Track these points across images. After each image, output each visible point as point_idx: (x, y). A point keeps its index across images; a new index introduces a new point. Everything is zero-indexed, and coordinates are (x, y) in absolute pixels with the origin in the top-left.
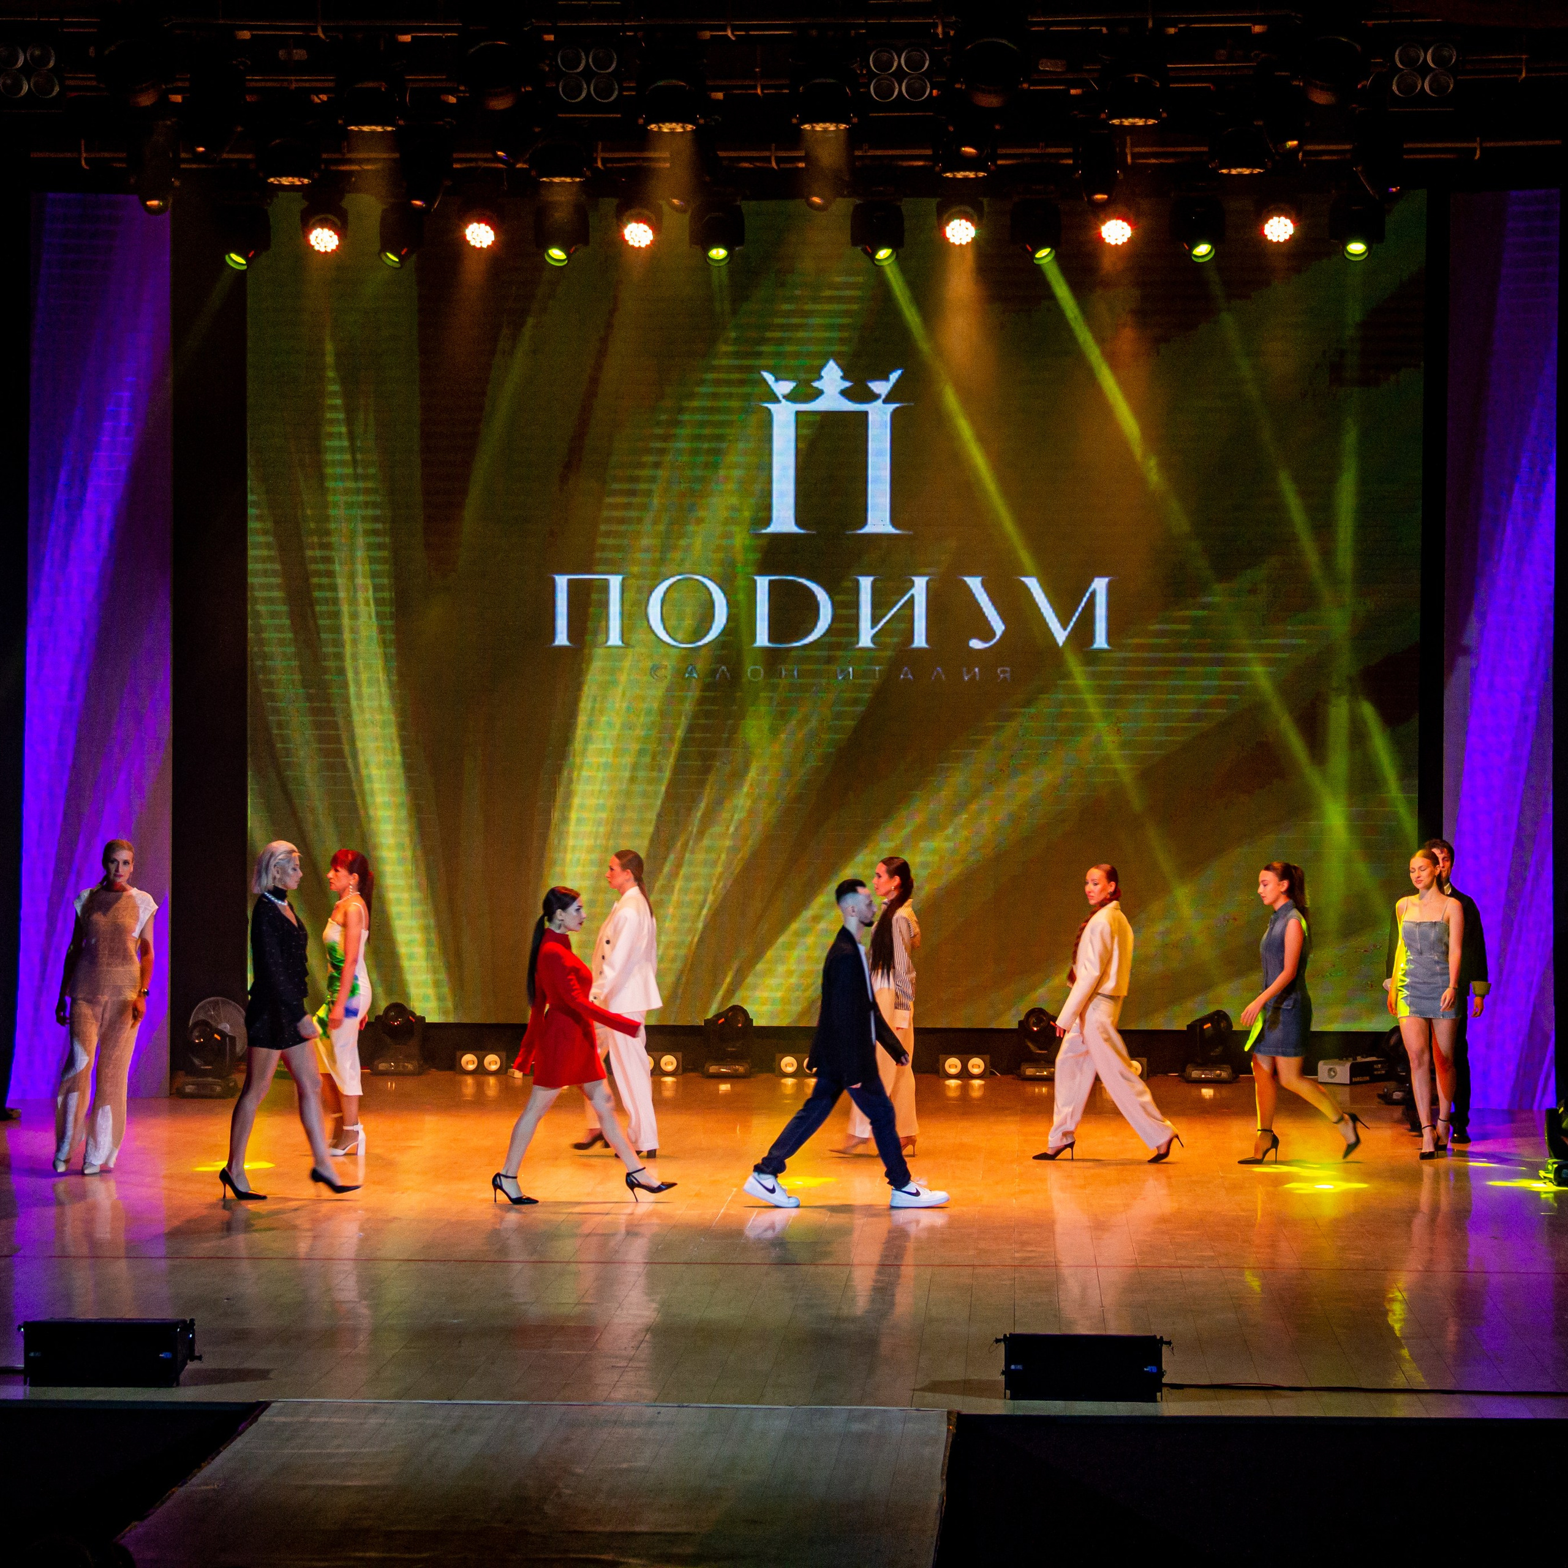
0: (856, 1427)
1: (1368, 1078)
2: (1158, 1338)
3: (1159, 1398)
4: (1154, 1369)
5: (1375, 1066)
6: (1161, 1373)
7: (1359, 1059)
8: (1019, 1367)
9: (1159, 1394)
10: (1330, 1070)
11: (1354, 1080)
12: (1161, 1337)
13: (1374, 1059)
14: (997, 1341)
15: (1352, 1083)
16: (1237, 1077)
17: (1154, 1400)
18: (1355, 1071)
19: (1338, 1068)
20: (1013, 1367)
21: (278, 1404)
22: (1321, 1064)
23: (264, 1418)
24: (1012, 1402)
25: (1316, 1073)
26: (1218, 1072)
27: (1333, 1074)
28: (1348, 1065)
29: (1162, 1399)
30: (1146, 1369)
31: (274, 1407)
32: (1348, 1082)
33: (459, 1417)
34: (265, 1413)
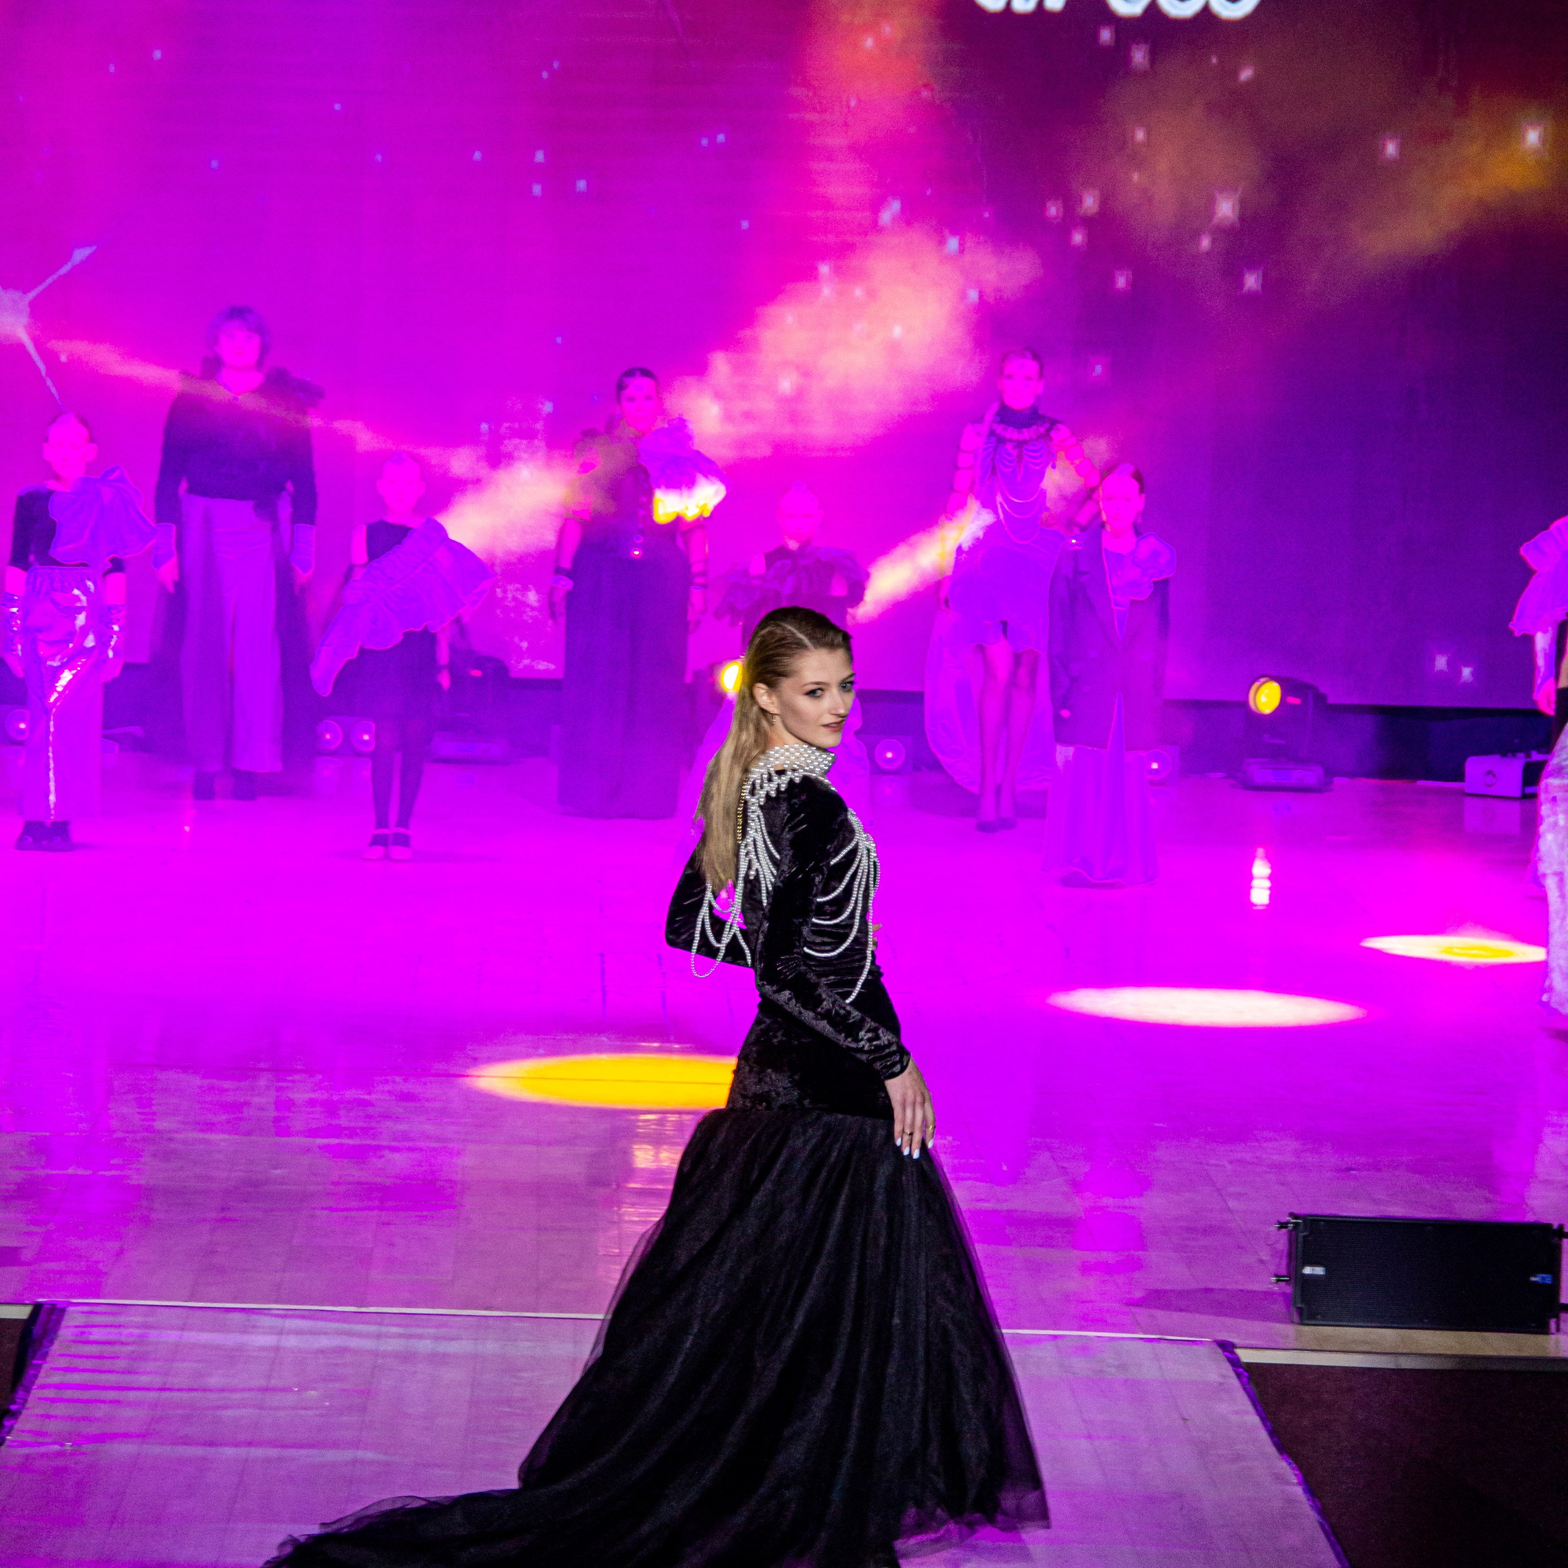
0: (1081, 1365)
2: (1555, 1226)
3: (1554, 1328)
4: (1548, 1279)
6: (1554, 1288)
7: (1538, 756)
8: (1319, 1271)
9: (1553, 1324)
10: (1489, 773)
12: (1561, 1226)
14: (1283, 1225)
15: (1526, 796)
16: (1333, 781)
17: (1544, 1330)
19: (1502, 769)
20: (1308, 1270)
21: (80, 1308)
22: (1471, 762)
24: (1306, 1328)
25: (1459, 777)
26: (1301, 772)
27: (1493, 778)
28: (1520, 765)
29: (1558, 1330)
30: (1533, 1279)
31: (74, 1312)
32: (1518, 794)
33: (400, 1336)
34: (64, 1323)
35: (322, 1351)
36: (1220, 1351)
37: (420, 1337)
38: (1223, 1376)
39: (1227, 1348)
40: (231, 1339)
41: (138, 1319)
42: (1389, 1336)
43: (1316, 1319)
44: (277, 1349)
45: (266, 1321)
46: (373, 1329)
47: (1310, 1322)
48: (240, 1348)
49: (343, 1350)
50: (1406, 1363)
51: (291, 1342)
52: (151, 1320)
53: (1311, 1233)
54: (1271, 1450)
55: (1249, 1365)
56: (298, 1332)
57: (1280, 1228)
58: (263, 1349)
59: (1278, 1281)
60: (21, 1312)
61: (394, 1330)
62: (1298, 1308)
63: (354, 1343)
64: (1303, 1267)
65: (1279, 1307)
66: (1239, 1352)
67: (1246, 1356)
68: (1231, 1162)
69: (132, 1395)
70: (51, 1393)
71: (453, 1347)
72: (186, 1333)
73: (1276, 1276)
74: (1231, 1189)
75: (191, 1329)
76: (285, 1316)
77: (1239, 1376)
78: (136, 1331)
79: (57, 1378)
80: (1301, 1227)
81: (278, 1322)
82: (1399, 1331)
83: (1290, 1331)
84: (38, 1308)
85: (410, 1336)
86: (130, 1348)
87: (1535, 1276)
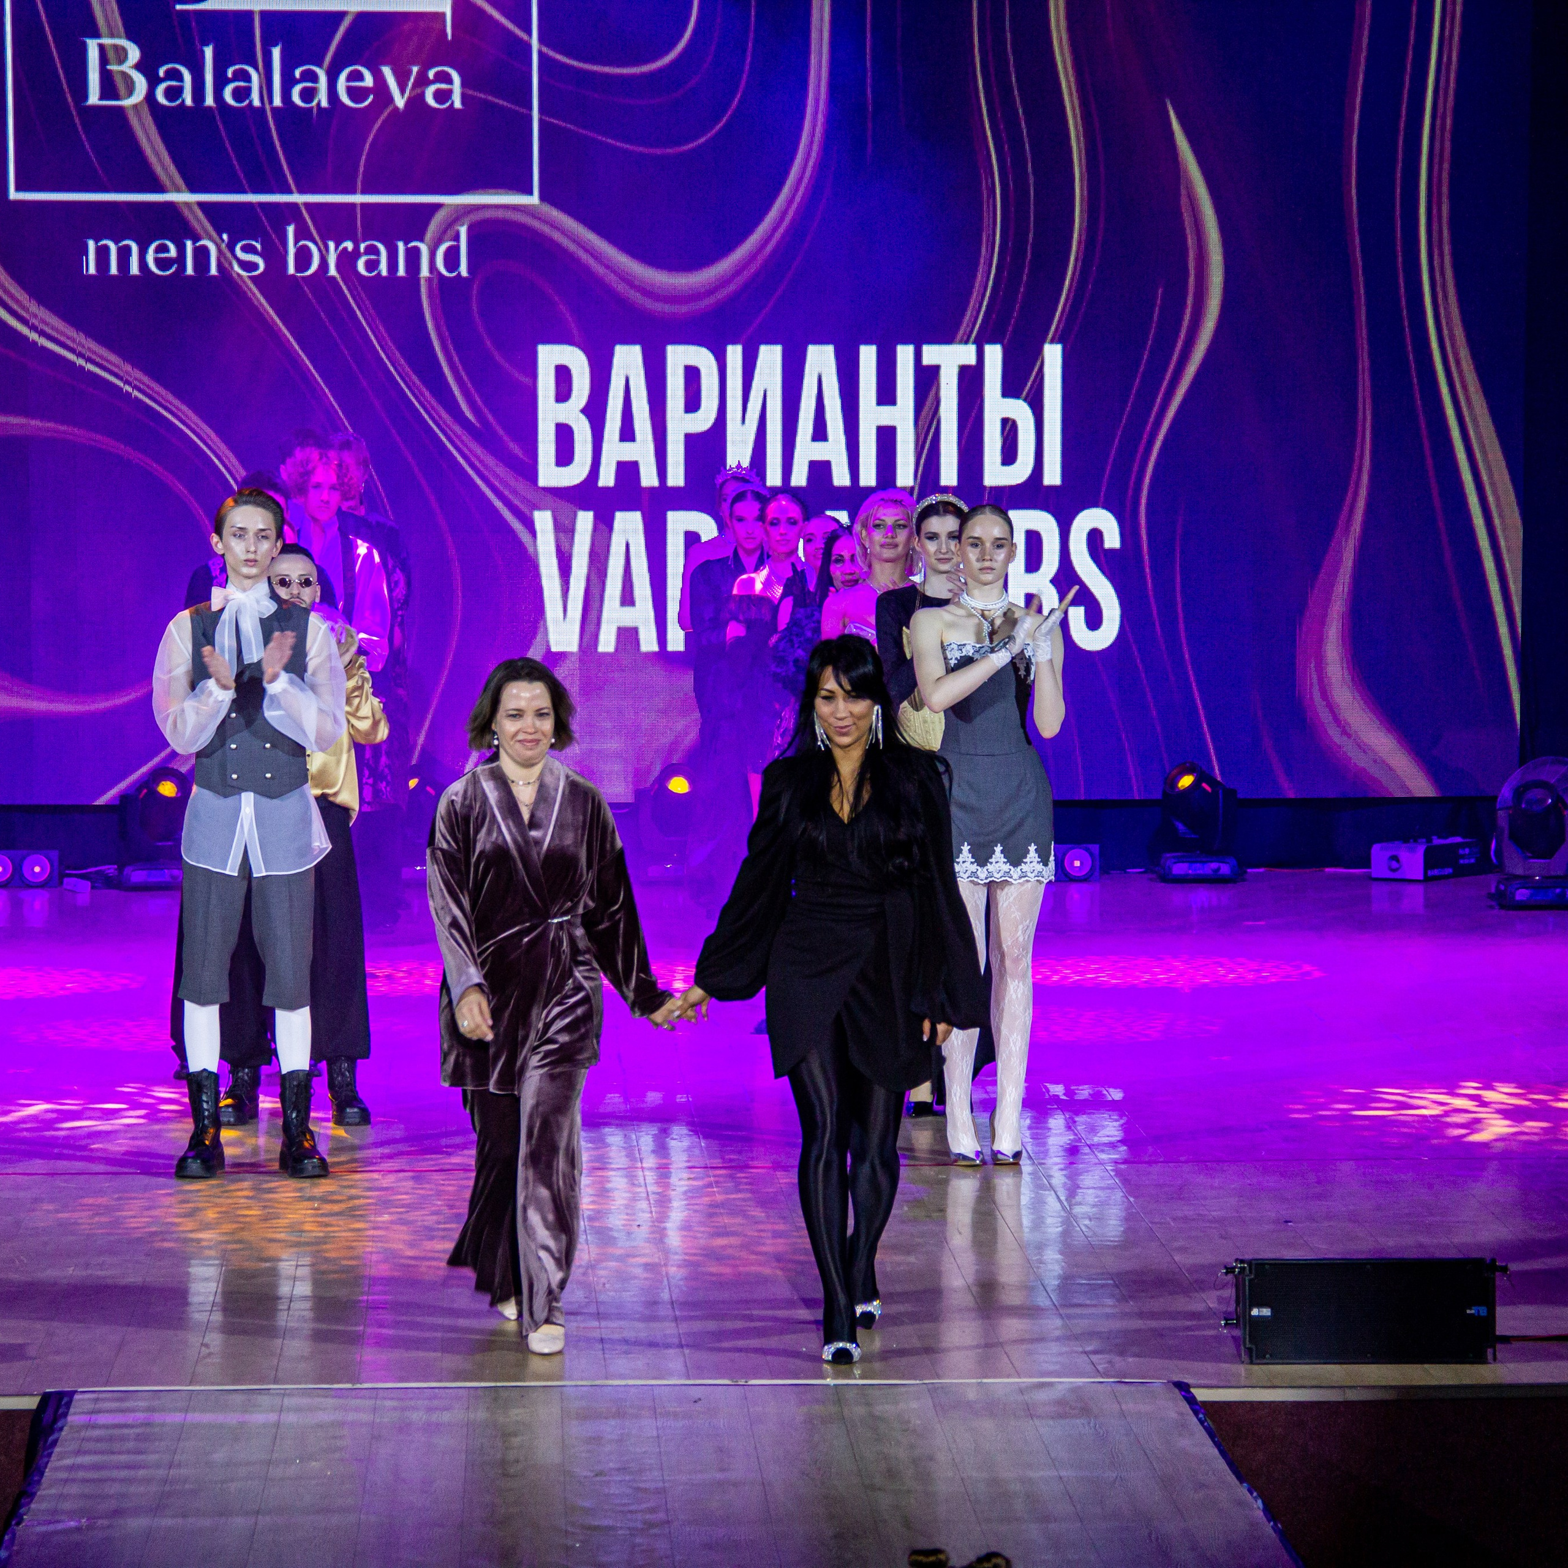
1: (1448, 871)
2: (1488, 1261)
3: (1490, 1357)
4: (1483, 1311)
5: (1461, 852)
7: (1437, 841)
8: (1266, 1312)
9: (1490, 1351)
10: (1391, 858)
11: (1430, 873)
12: (1491, 1261)
13: (1458, 840)
14: (1230, 1270)
15: (1427, 879)
16: (1246, 872)
17: (1481, 1359)
18: (1432, 859)
19: (1404, 854)
20: (1255, 1312)
21: (87, 1396)
22: (1376, 849)
23: (74, 1418)
24: (1255, 1368)
25: (1366, 863)
26: (1214, 865)
27: (1394, 864)
28: (1421, 850)
29: (1495, 1359)
30: (1468, 1311)
31: (79, 1400)
32: (1420, 876)
33: (395, 1409)
34: (72, 1410)
35: (320, 1426)
36: (1177, 1391)
37: (415, 1408)
38: (1182, 1414)
39: (1183, 1388)
40: (231, 1419)
41: (142, 1404)
42: (1335, 1372)
43: (1264, 1357)
44: (278, 1425)
45: (264, 1400)
46: (370, 1403)
47: (1258, 1361)
48: (242, 1424)
49: (342, 1424)
50: (1352, 1396)
51: (290, 1418)
52: (156, 1403)
53: (1256, 1276)
54: (1231, 1478)
55: (1204, 1403)
56: (298, 1410)
57: (1226, 1274)
58: (264, 1426)
59: (1226, 1324)
60: (30, 1403)
61: (389, 1403)
62: (1248, 1348)
63: (351, 1417)
64: (1250, 1310)
65: (1229, 1349)
66: (1192, 1390)
67: (1202, 1395)
68: (1174, 1219)
69: (142, 1473)
70: (64, 1475)
71: (446, 1417)
72: (190, 1416)
73: (1226, 1319)
74: (1176, 1244)
75: (195, 1411)
76: (284, 1395)
77: (1196, 1413)
78: (140, 1415)
79: (68, 1462)
80: (1247, 1271)
81: (277, 1401)
82: (1345, 1366)
83: (1242, 1369)
84: (46, 1398)
85: (403, 1409)
86: (138, 1431)
87: (1471, 1309)
